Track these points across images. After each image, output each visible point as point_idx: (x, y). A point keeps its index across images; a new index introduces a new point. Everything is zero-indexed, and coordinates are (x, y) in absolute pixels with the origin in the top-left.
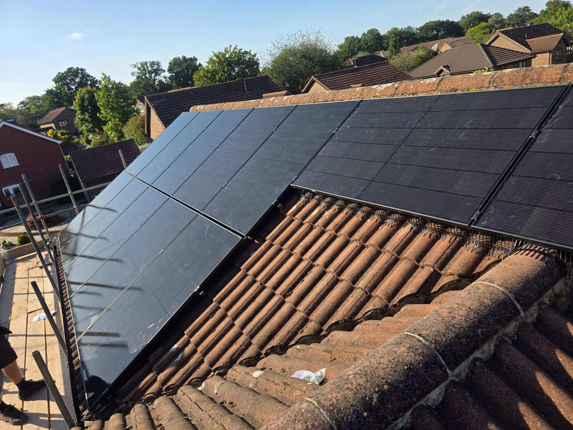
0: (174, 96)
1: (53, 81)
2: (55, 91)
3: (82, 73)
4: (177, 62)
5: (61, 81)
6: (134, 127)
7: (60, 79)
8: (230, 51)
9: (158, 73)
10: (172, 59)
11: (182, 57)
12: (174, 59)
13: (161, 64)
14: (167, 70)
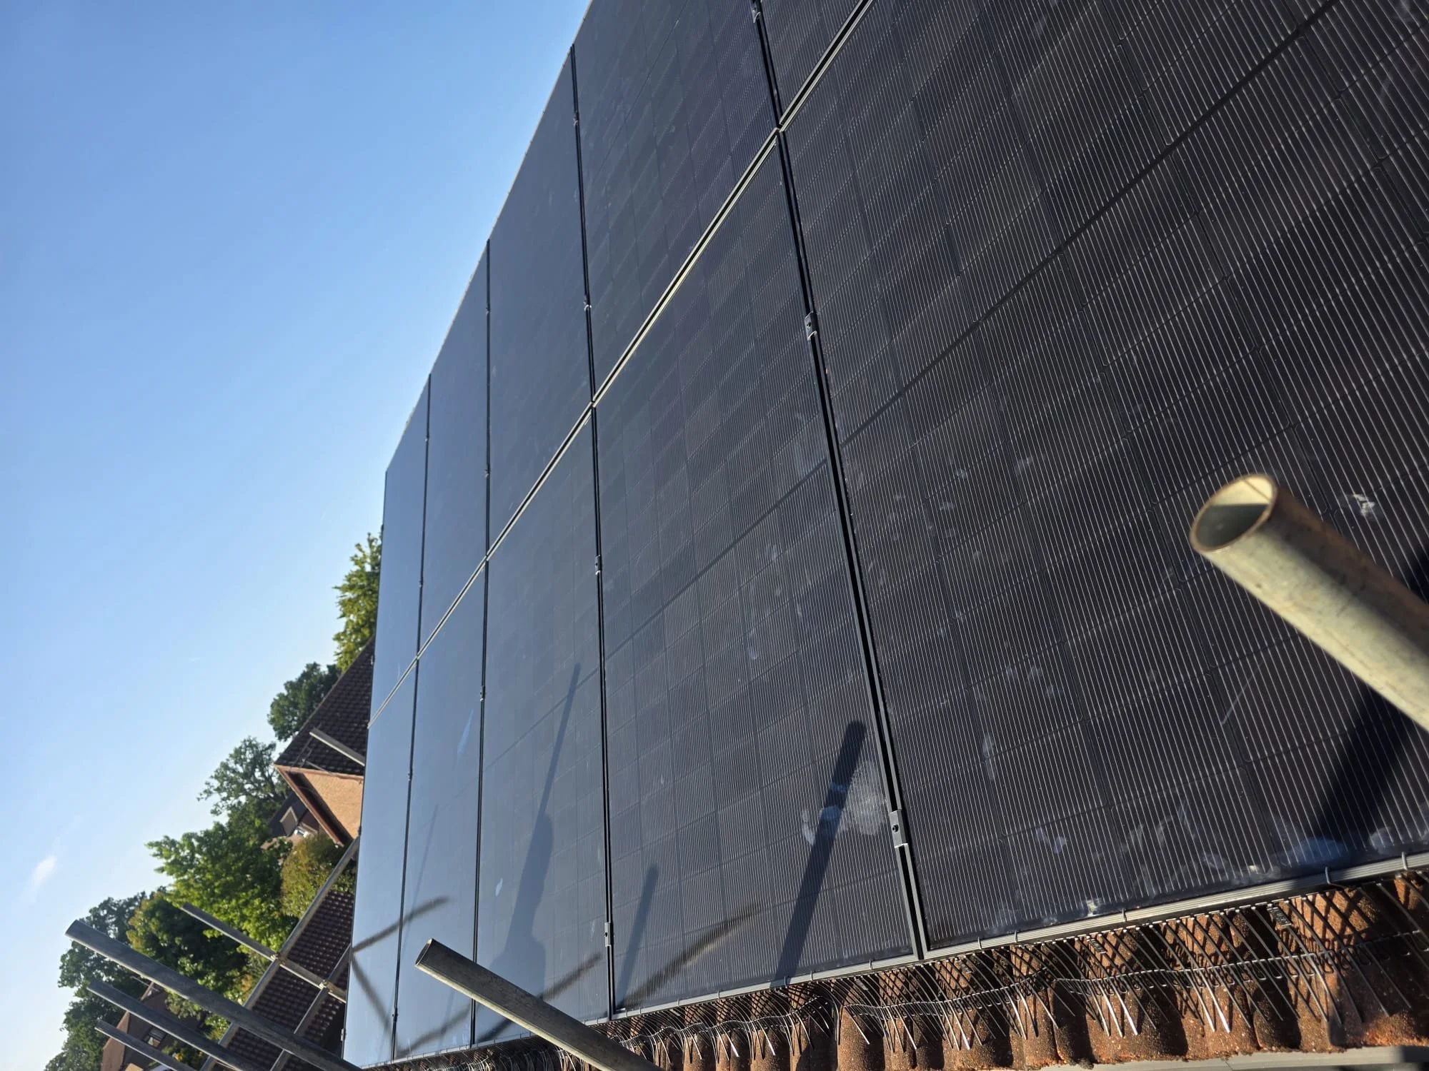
0: (332, 706)
1: (64, 985)
2: (83, 1003)
3: (110, 911)
4: (282, 707)
5: (78, 970)
6: (304, 881)
7: (74, 968)
8: (365, 556)
9: (262, 761)
10: (269, 710)
11: (286, 688)
12: (272, 706)
13: (254, 739)
14: (275, 739)
